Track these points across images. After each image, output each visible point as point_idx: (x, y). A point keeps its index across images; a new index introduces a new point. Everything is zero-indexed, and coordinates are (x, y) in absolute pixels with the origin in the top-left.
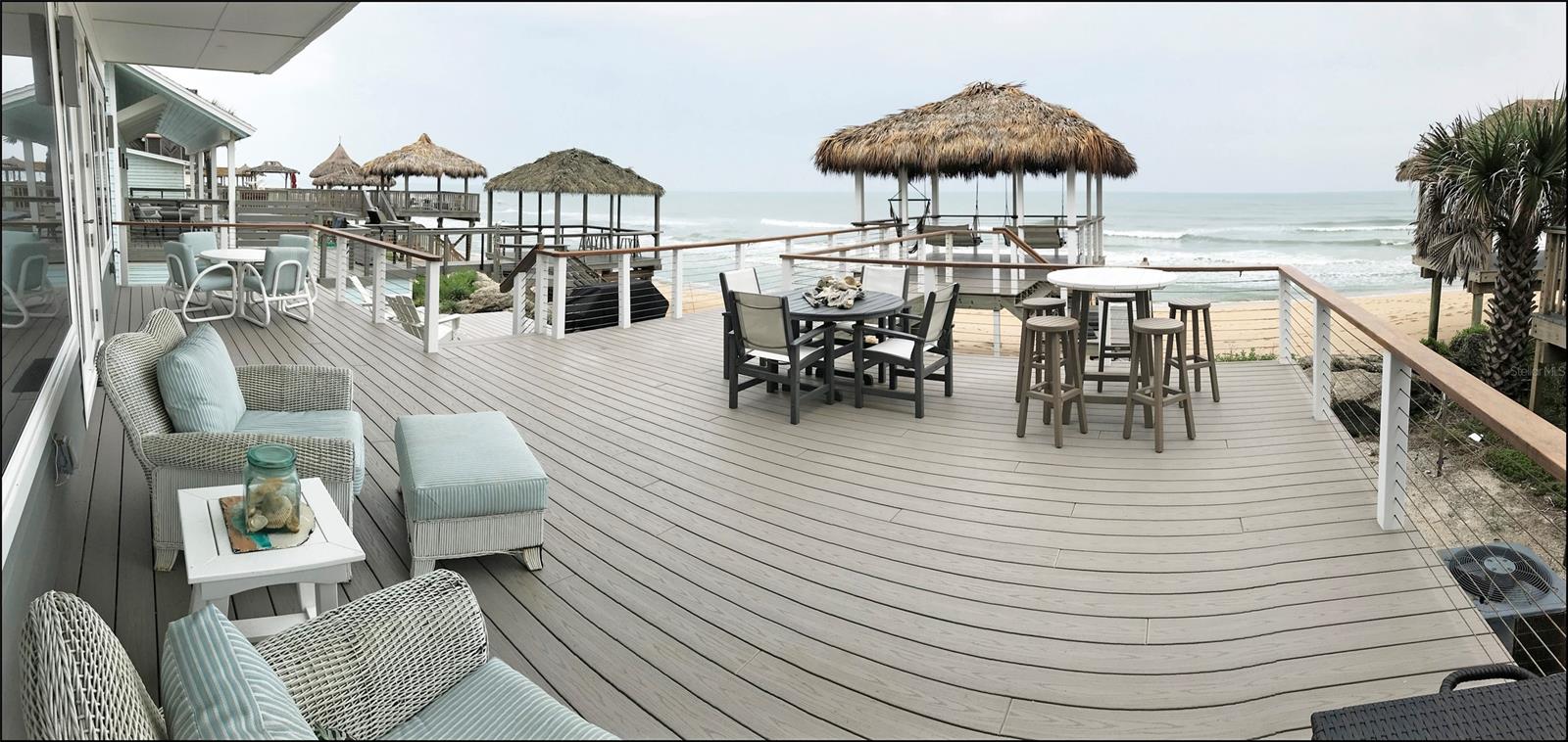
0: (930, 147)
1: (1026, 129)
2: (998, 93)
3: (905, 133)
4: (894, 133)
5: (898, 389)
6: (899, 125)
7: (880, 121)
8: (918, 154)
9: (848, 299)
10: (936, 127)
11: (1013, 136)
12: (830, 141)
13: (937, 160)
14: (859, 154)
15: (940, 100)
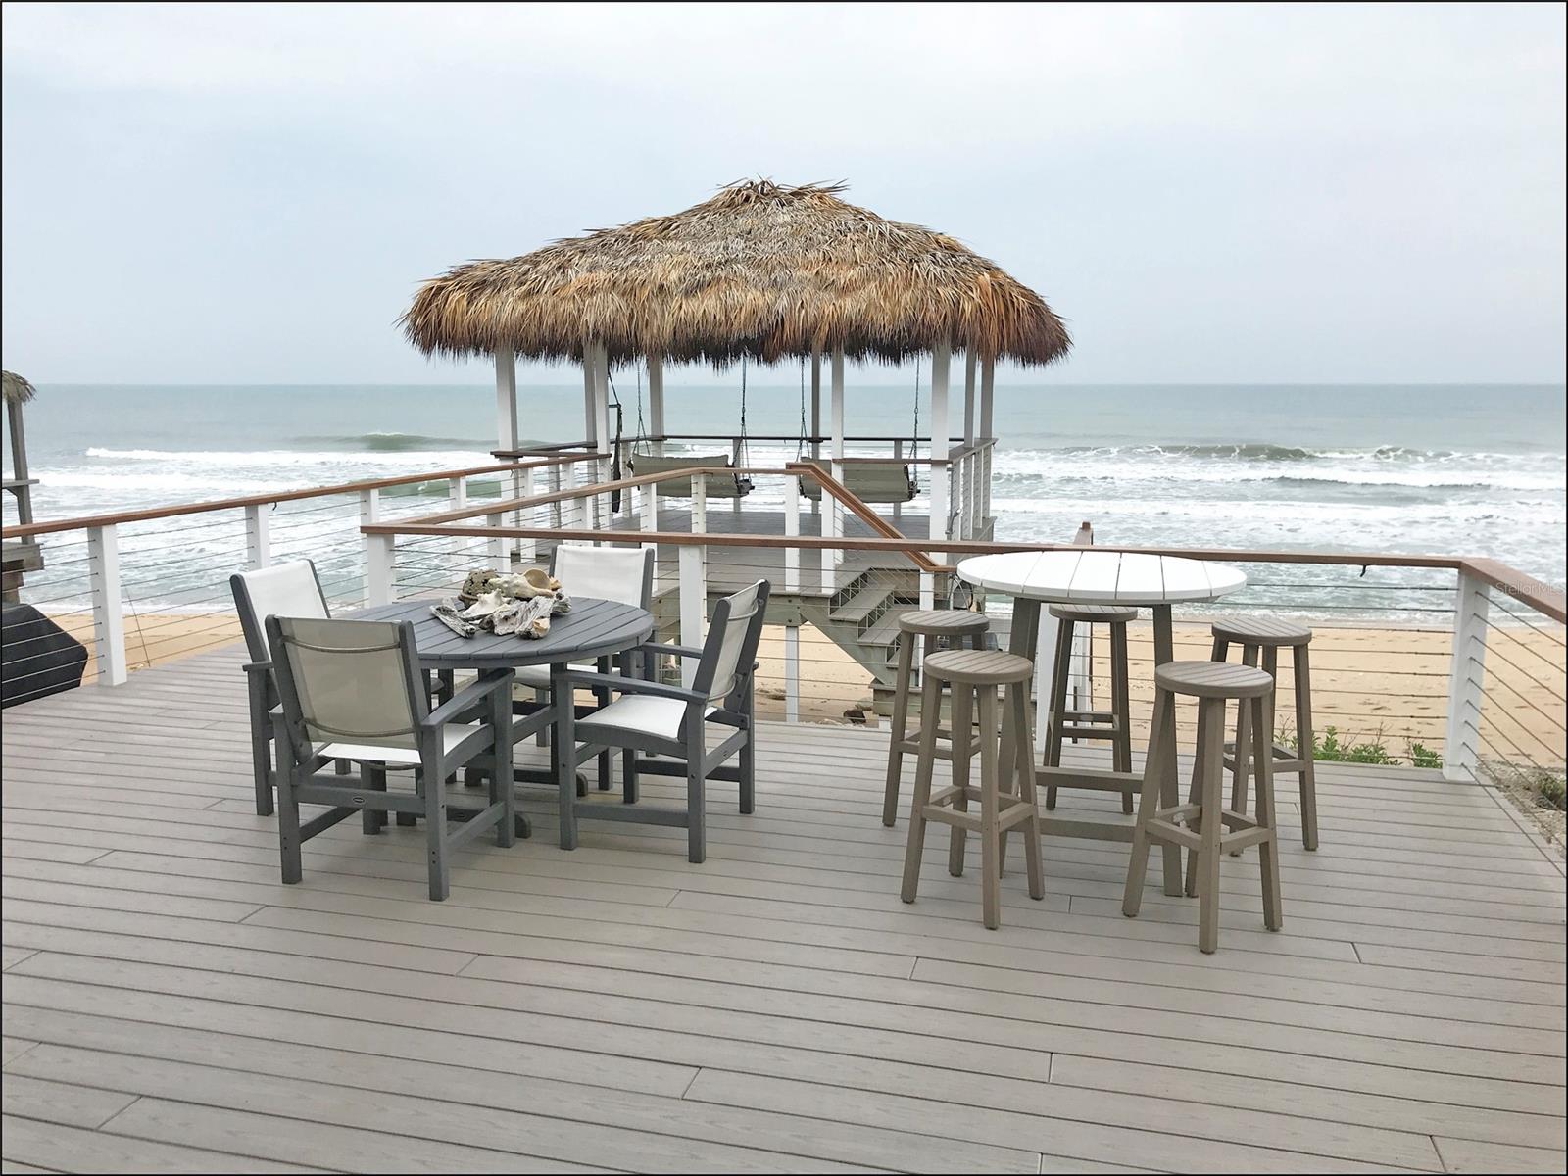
0: (655, 305)
1: (853, 274)
2: (790, 203)
3: (601, 275)
4: (578, 276)
5: (642, 802)
6: (587, 261)
7: (546, 250)
8: (631, 317)
9: (538, 616)
10: (666, 265)
11: (827, 285)
12: (441, 289)
13: (669, 330)
14: (504, 315)
15: (670, 214)
